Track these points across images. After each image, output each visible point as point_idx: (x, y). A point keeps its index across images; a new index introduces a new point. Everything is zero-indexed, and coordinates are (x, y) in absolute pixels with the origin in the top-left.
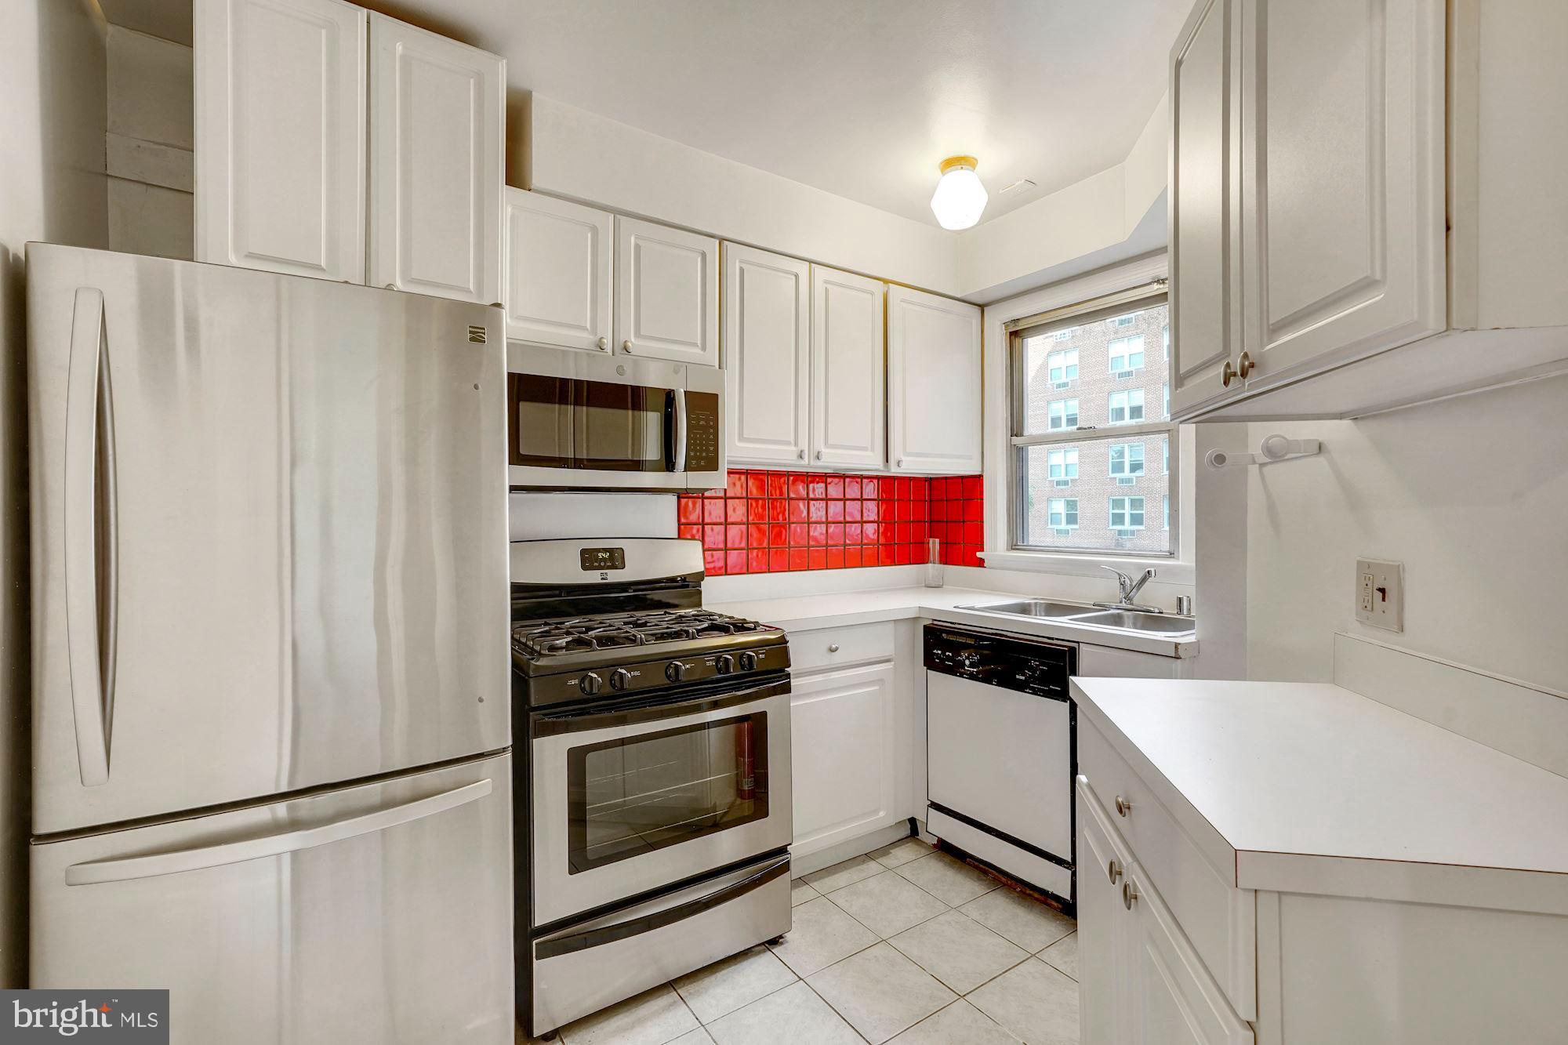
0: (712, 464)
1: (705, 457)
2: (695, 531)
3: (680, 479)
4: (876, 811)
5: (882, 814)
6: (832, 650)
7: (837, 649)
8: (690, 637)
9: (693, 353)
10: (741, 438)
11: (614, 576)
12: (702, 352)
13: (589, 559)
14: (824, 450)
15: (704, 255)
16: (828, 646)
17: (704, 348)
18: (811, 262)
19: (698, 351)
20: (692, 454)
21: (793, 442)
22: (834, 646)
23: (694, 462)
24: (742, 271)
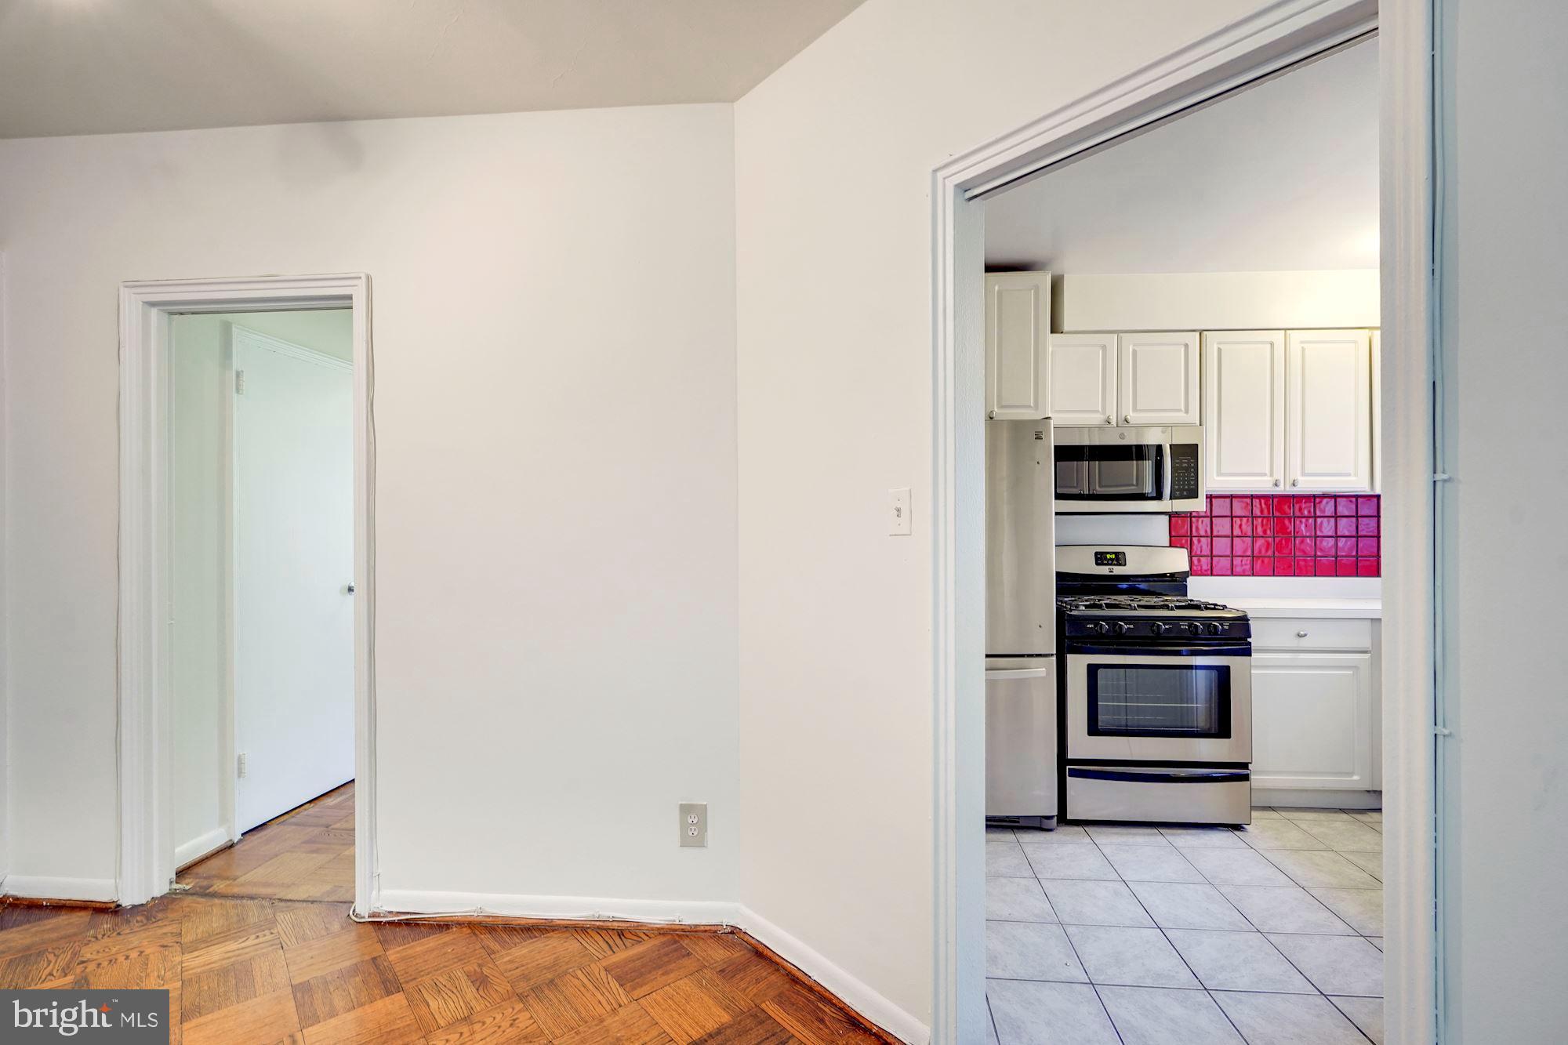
0: (1193, 494)
1: (1188, 487)
2: (1184, 541)
3: (1166, 505)
4: (1351, 774)
5: (1356, 778)
6: (1299, 636)
7: (1305, 635)
8: (1172, 609)
9: (1180, 417)
10: (1219, 474)
11: (1118, 570)
12: (1185, 415)
13: (1100, 558)
14: (1300, 479)
15: (1186, 346)
16: (1296, 632)
17: (1187, 412)
18: (1285, 329)
19: (1182, 414)
20: (1177, 487)
21: (1268, 474)
22: (1302, 633)
23: (1178, 493)
24: (1220, 350)
